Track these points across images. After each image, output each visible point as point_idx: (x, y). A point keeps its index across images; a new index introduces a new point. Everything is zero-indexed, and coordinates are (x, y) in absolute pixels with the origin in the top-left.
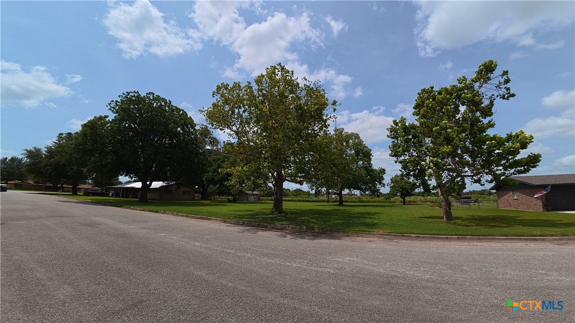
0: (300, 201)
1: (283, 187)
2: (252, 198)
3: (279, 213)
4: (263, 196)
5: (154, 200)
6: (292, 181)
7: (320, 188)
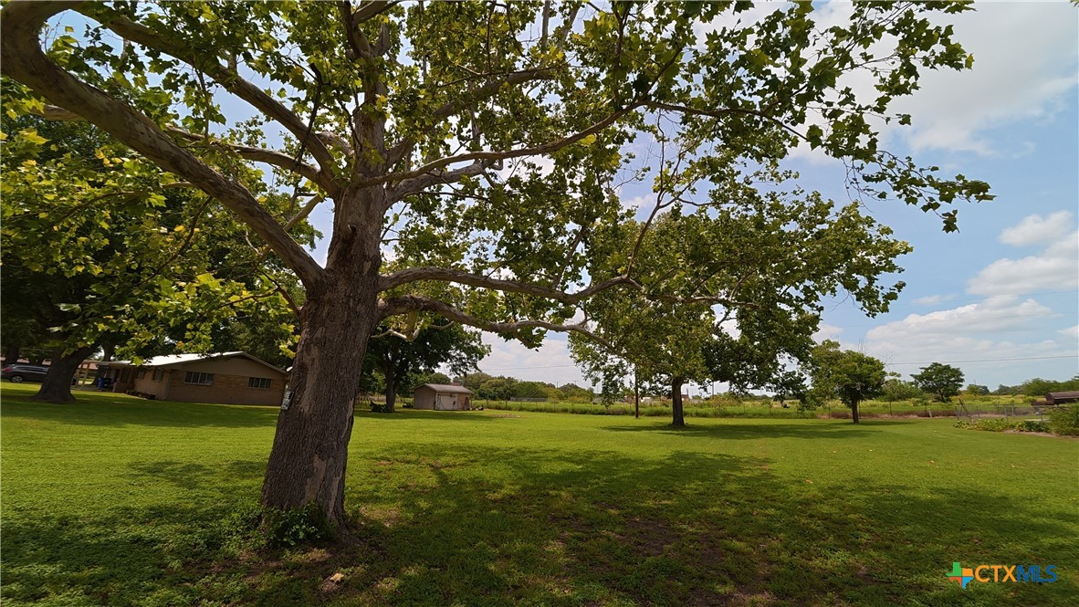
2: (446, 403)
7: (616, 377)
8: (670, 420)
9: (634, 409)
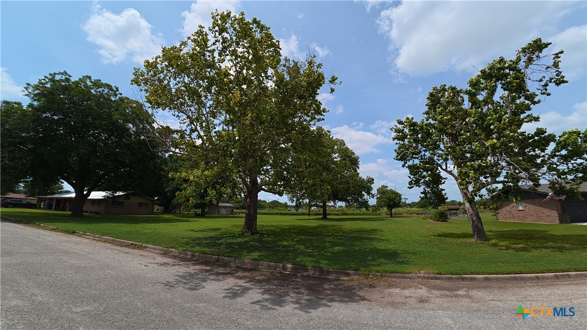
0: (277, 214)
1: (259, 199)
2: (223, 211)
3: (253, 234)
4: (238, 208)
5: (97, 213)
6: (269, 191)
7: (301, 200)
8: (321, 217)
9: (308, 213)
